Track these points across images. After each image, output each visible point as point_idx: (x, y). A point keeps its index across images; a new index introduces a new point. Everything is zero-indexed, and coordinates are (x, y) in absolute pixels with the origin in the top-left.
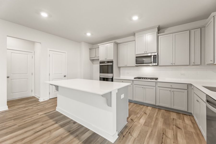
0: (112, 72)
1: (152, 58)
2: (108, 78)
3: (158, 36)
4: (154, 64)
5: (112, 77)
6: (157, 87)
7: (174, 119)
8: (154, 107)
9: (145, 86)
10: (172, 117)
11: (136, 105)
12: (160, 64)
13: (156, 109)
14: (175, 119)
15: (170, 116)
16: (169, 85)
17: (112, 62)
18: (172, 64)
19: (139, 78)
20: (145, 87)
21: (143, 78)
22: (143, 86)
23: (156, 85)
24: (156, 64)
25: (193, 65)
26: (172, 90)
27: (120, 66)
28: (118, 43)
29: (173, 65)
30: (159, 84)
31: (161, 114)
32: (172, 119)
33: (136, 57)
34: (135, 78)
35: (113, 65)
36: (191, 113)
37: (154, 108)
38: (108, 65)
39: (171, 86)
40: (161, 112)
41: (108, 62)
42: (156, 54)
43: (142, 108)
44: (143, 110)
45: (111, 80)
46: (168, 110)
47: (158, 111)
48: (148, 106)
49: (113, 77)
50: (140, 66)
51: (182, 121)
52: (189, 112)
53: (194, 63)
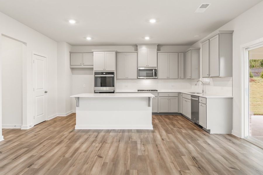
0: (113, 85)
1: (154, 72)
3: (157, 53)
4: (155, 77)
6: (158, 97)
12: (158, 78)
16: (166, 95)
17: (113, 73)
23: (158, 95)
25: (180, 79)
26: (169, 98)
27: (119, 78)
28: (117, 52)
29: (168, 79)
30: (160, 95)
33: (139, 70)
35: (113, 77)
36: (181, 113)
39: (169, 95)
42: (156, 68)
49: (114, 91)
52: (179, 112)
53: (180, 77)
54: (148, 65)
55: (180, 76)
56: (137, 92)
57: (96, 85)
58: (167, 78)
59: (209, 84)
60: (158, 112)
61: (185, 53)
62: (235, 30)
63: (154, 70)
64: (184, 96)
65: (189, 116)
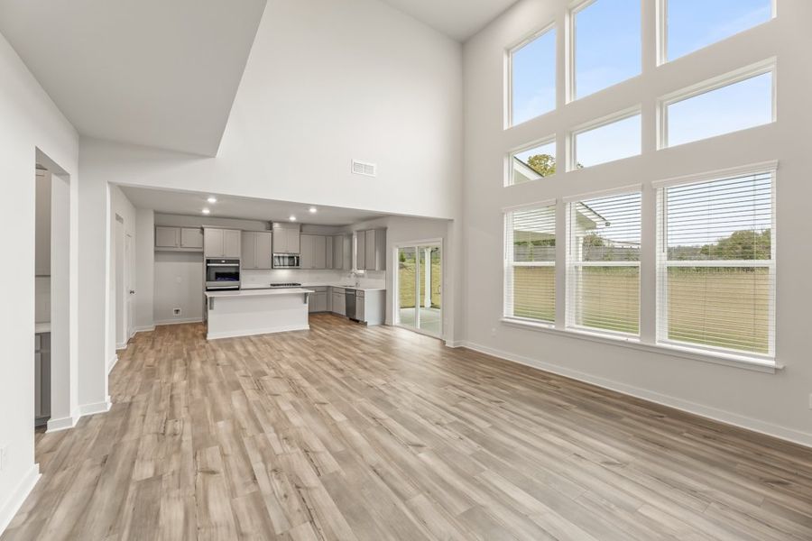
29: (313, 268)
53: (329, 267)
54: (288, 250)
55: (328, 265)
56: (270, 286)
57: (208, 279)
59: (363, 276)
61: (334, 237)
62: (389, 227)
63: (296, 258)
65: (343, 312)
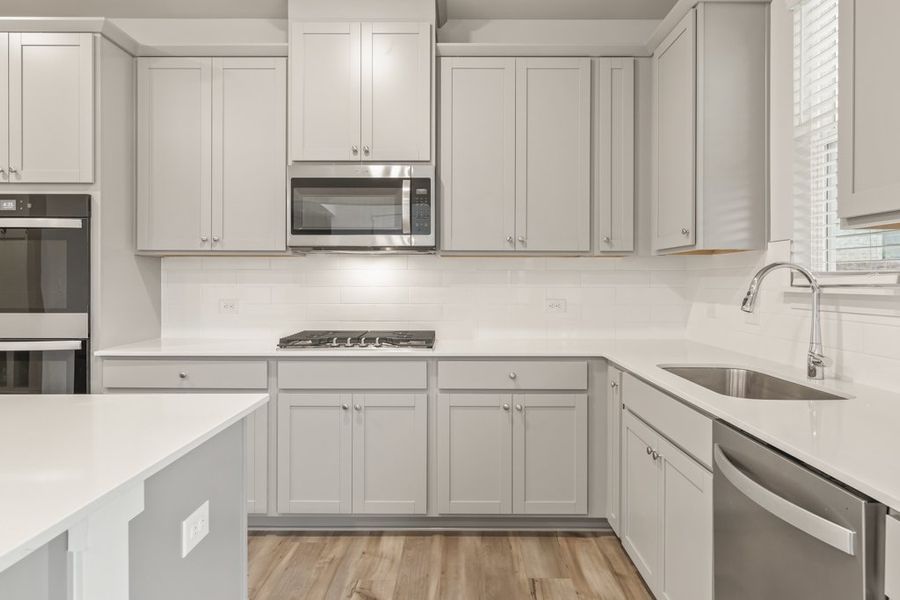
0: (79, 300)
1: (406, 200)
2: (39, 354)
3: (438, 57)
4: (417, 240)
5: (77, 345)
6: (434, 391)
7: (533, 581)
8: (418, 529)
9: (357, 395)
10: (523, 576)
11: (297, 544)
12: (447, 245)
13: (428, 538)
14: (541, 581)
15: (514, 572)
16: (498, 376)
17: (79, 205)
18: (510, 241)
19: (320, 339)
20: (360, 400)
21: (342, 338)
22: (348, 396)
23: (433, 379)
24: (428, 240)
25: (607, 254)
26: (519, 400)
27: (155, 240)
28: (136, 45)
29: (516, 252)
30: (447, 376)
31: (463, 572)
32: (528, 589)
33: (297, 183)
34: (285, 343)
35: (84, 234)
36: (605, 520)
37: (419, 540)
38: (34, 234)
39: (514, 378)
40: (463, 557)
41: (39, 204)
42: (427, 172)
43: (342, 559)
44: (352, 573)
45: (65, 371)
46: (497, 530)
47: (446, 550)
48: (380, 534)
49: (85, 343)
50: (321, 255)
51: (574, 580)
52: (596, 514)
53: (608, 241)
54: (366, 143)
55: (603, 230)
56: (276, 350)
58: (508, 247)
60: (434, 514)
63: (406, 189)
64: (634, 396)
